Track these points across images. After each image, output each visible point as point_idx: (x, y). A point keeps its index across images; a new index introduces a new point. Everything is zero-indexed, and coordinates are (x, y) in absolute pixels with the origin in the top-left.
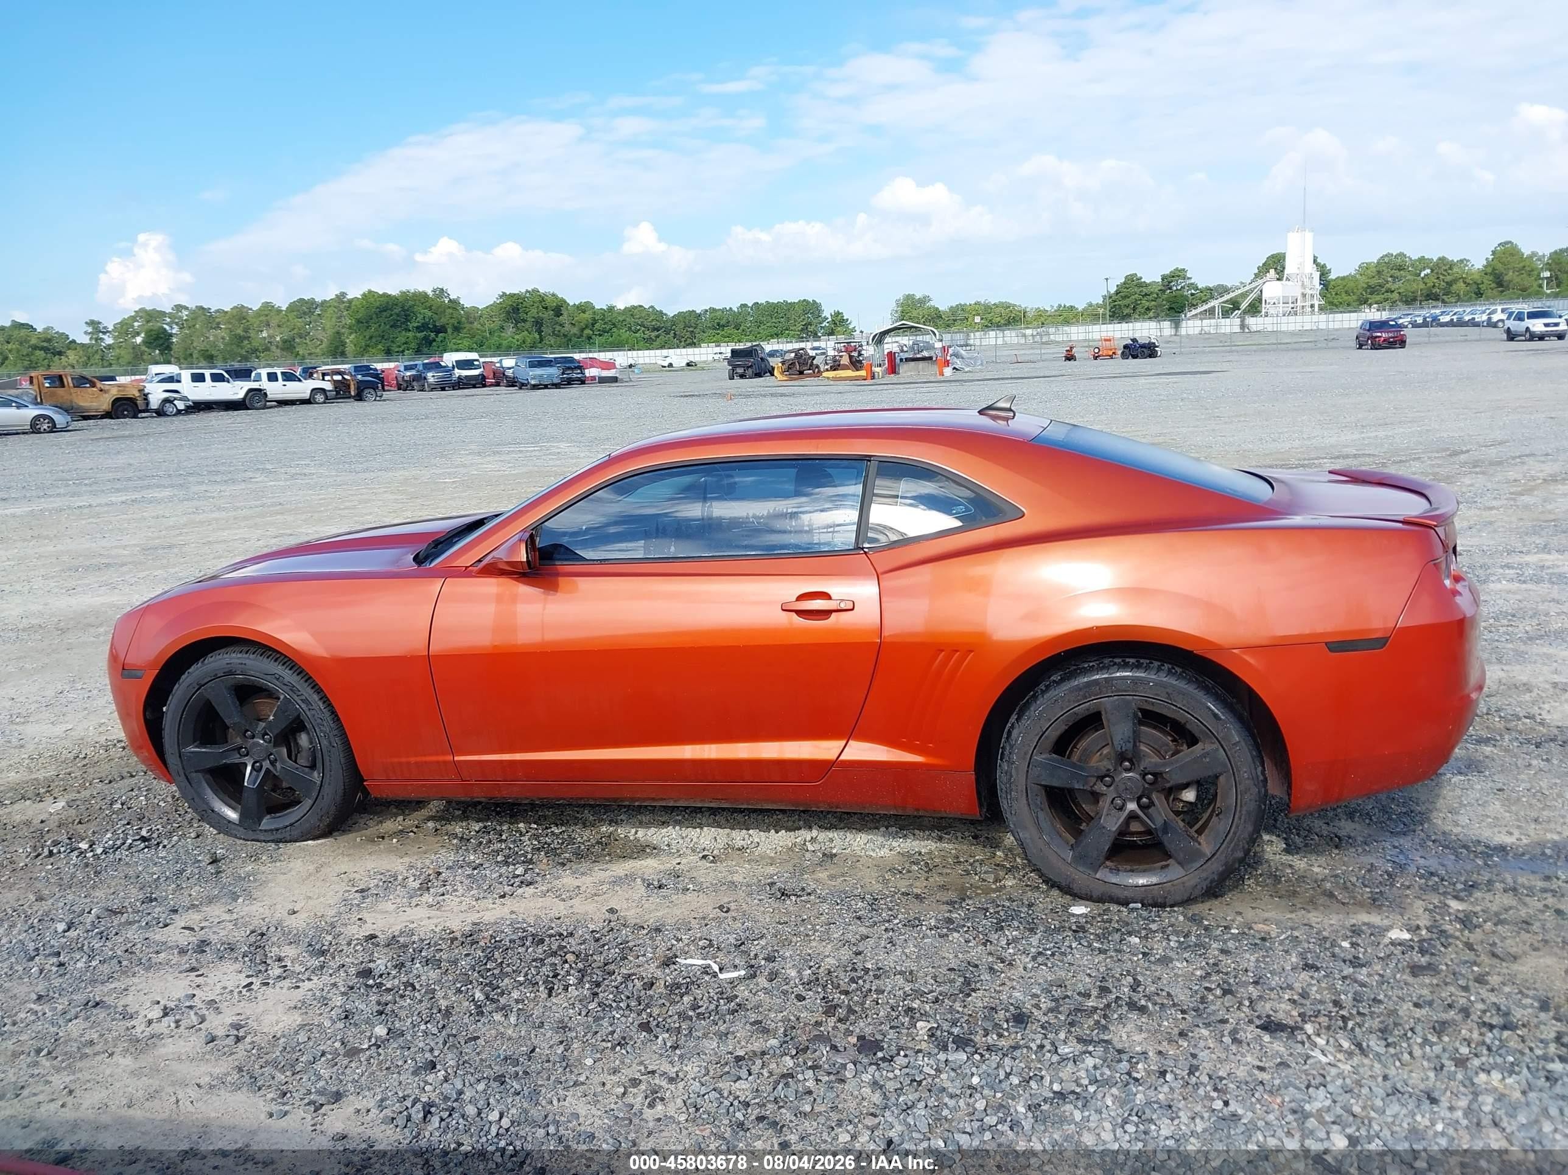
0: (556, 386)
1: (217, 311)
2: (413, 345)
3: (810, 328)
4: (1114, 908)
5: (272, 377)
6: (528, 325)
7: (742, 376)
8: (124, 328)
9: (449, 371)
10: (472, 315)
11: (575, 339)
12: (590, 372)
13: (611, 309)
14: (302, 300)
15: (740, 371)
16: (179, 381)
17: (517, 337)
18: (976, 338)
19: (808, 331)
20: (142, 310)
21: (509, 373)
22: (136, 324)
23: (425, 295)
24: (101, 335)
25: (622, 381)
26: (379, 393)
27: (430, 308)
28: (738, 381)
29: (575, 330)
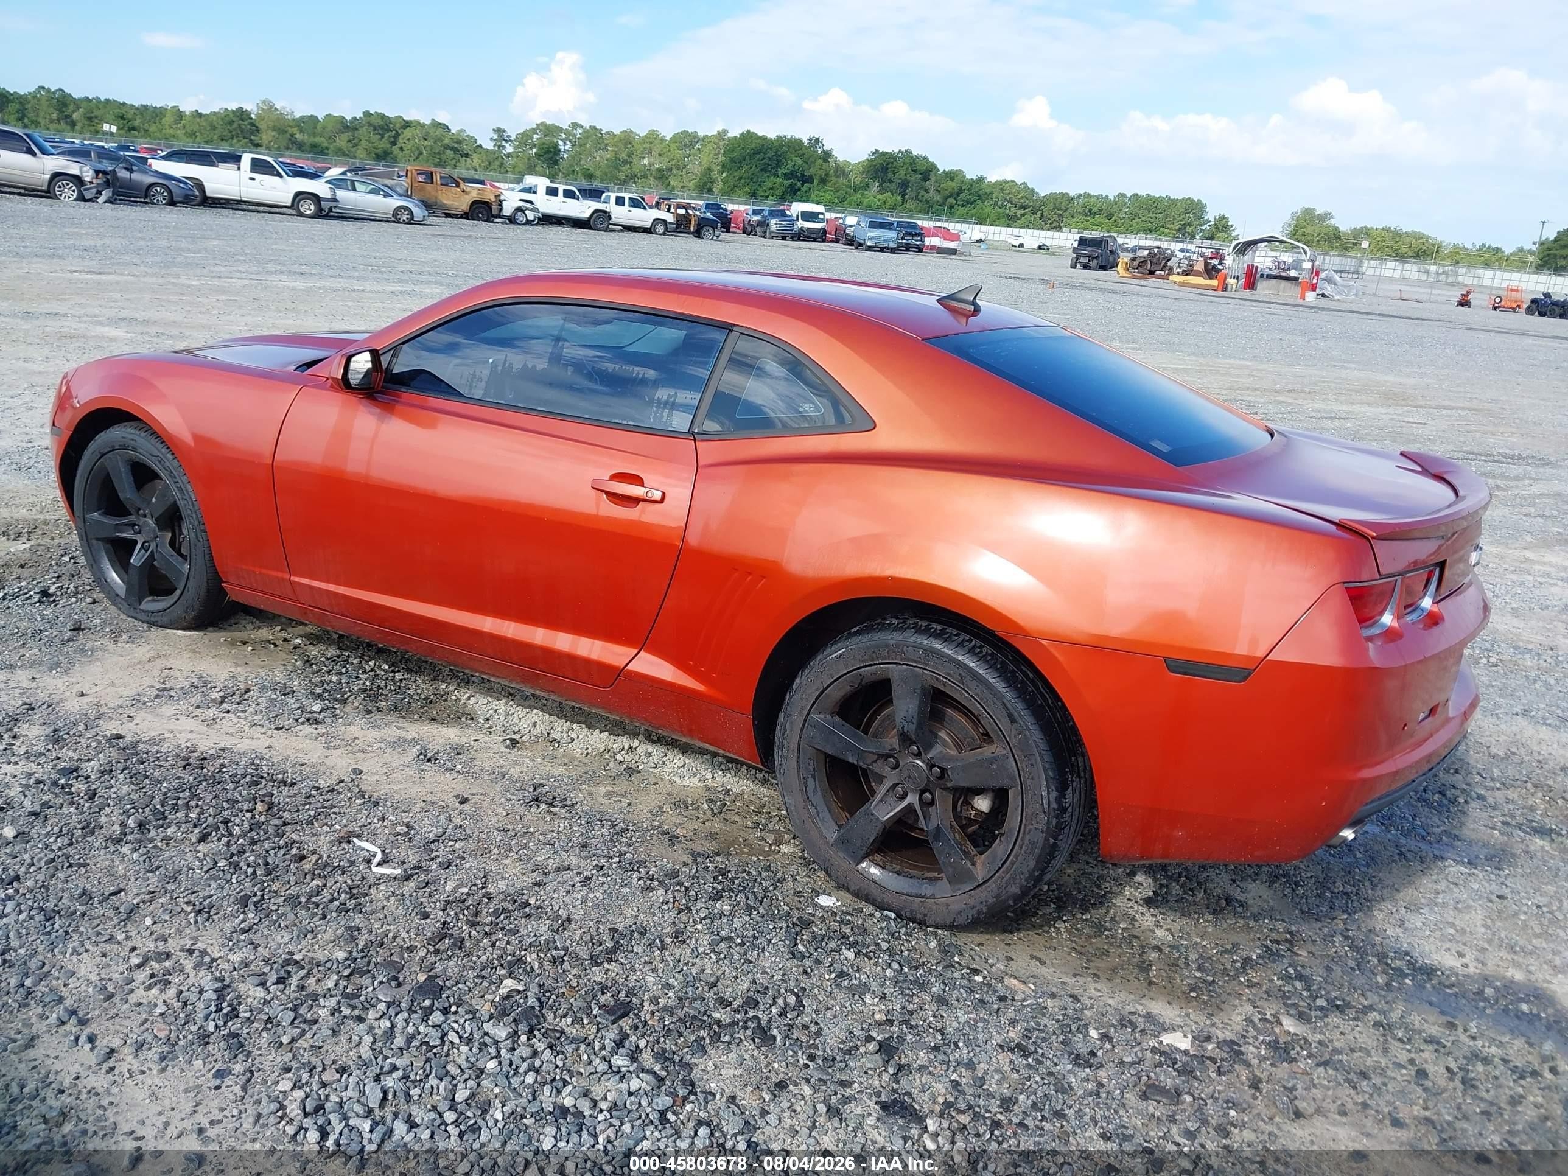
0: (892, 250)
1: (608, 133)
2: (778, 192)
3: (1189, 229)
4: (868, 909)
5: (620, 201)
6: (893, 186)
7: (1085, 267)
8: (524, 139)
9: (793, 221)
10: (841, 170)
11: (936, 207)
12: (928, 241)
13: (980, 180)
14: (685, 132)
15: (1084, 260)
16: (535, 192)
17: (879, 197)
18: (1370, 267)
19: (1184, 232)
20: (543, 124)
21: (850, 231)
22: (535, 136)
23: (800, 142)
24: (504, 143)
25: (962, 254)
26: (717, 233)
27: (801, 157)
28: (1079, 270)
29: (938, 198)
